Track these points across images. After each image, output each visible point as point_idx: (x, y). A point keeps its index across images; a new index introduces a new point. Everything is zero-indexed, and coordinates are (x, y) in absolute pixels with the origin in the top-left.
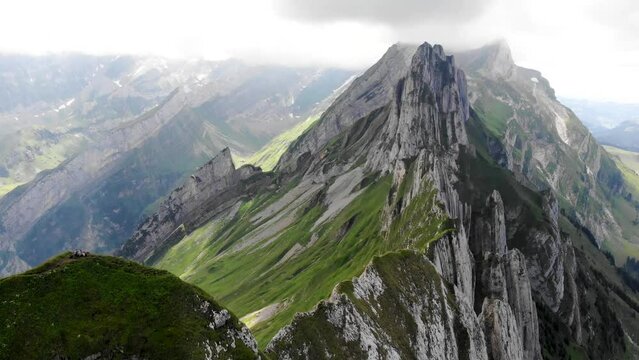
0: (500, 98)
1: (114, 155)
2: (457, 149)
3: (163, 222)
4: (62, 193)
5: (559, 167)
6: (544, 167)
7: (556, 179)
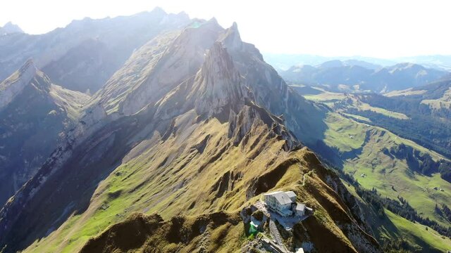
2: (244, 100)
3: (65, 151)
5: (269, 98)
7: (269, 105)
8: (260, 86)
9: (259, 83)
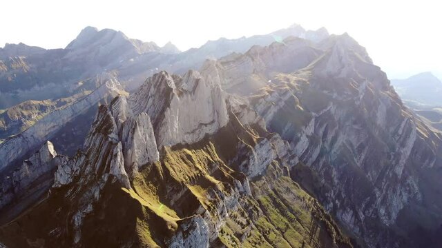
0: (325, 92)
1: (54, 127)
4: (20, 152)
5: (367, 147)
6: (356, 147)
7: (363, 157)
8: (356, 127)
9: (355, 123)
